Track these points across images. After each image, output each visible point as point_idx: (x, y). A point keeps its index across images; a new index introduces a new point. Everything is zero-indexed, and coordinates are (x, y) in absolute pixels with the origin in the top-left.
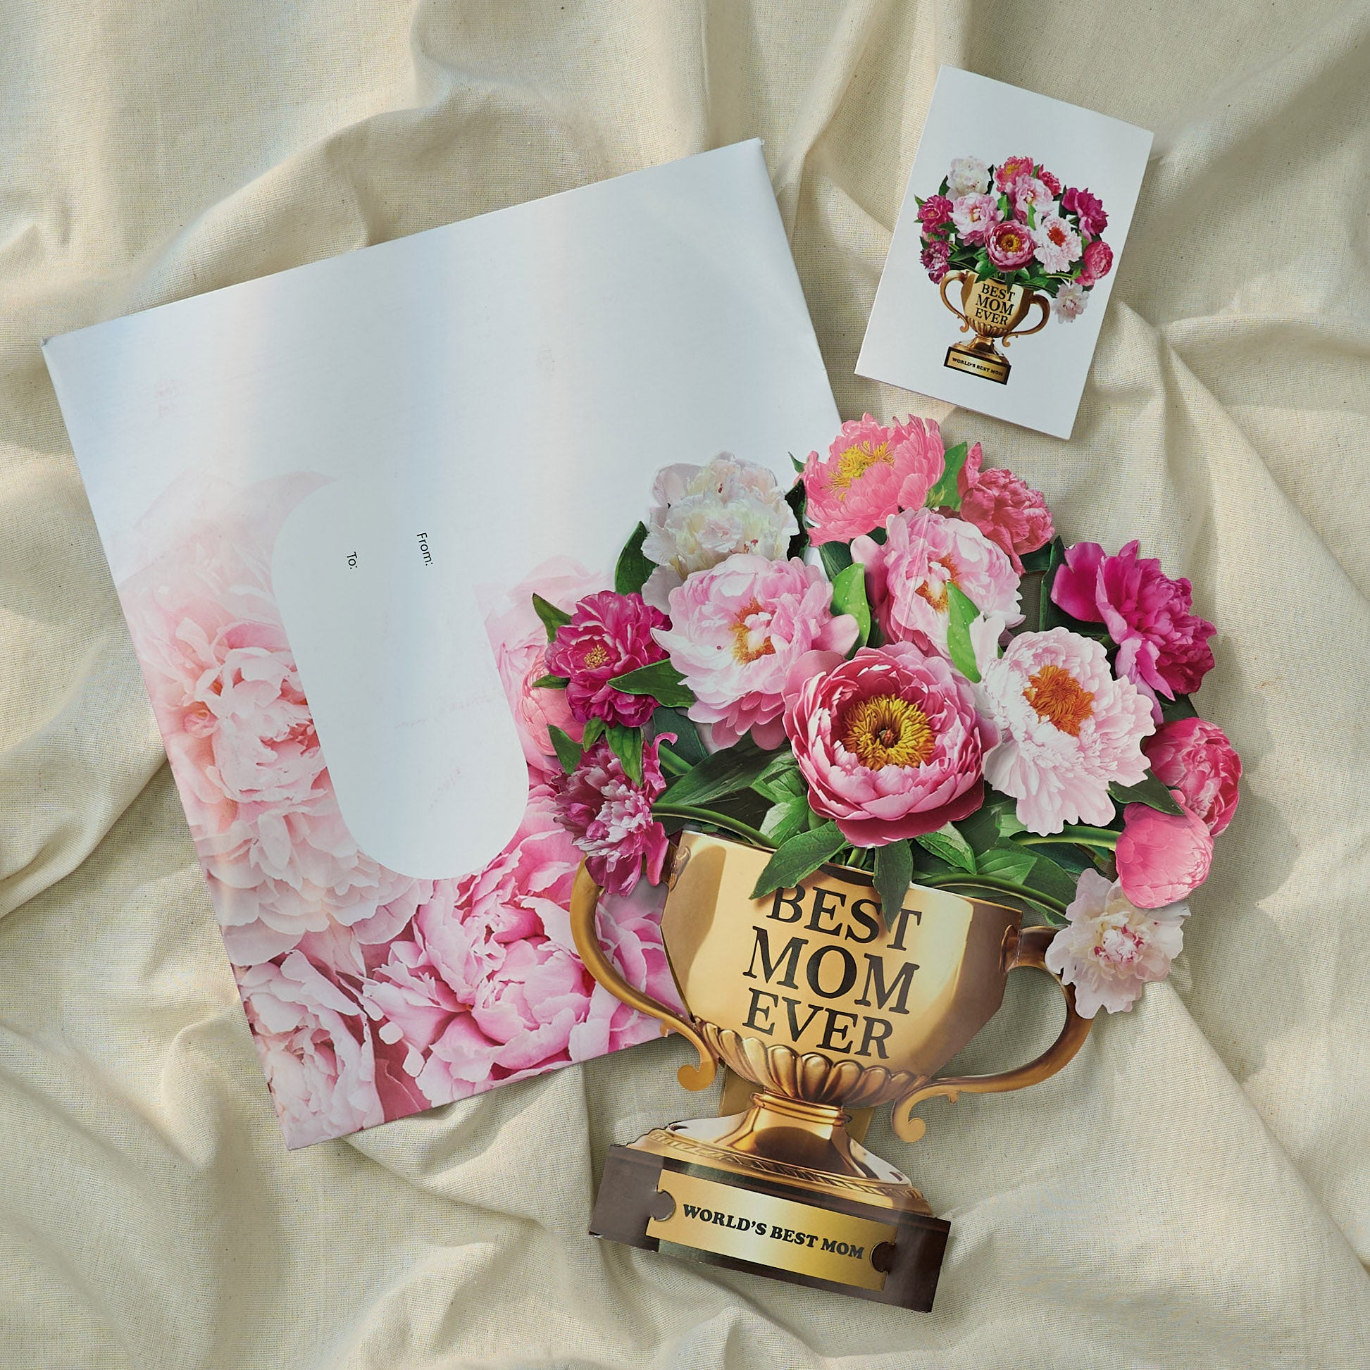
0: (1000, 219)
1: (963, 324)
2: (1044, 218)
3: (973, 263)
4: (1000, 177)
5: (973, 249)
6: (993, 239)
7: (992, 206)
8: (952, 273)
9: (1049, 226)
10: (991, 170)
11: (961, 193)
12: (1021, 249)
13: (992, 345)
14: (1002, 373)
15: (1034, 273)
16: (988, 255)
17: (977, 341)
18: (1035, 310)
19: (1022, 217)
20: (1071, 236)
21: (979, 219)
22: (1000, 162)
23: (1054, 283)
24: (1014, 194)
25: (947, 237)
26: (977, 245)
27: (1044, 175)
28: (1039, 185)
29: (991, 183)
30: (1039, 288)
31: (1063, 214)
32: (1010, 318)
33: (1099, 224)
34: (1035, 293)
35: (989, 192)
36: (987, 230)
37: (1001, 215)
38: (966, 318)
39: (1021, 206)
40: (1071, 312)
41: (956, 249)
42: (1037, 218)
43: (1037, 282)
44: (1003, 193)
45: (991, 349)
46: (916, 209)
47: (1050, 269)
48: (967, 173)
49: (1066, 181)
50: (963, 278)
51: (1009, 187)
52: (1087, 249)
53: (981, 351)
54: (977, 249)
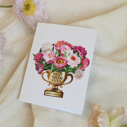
0: (57, 56)
1: (48, 83)
2: (69, 54)
3: (50, 68)
4: (56, 46)
5: (50, 64)
6: (55, 61)
7: (54, 53)
8: (45, 71)
9: (70, 56)
10: (53, 45)
11: (45, 51)
12: (63, 63)
13: (58, 88)
14: (61, 95)
15: (68, 68)
16: (54, 65)
17: (53, 87)
18: (69, 78)
19: (63, 55)
20: (77, 58)
21: (51, 57)
22: (55, 43)
23: (74, 70)
24: (60, 50)
25: (42, 63)
26: (51, 63)
27: (68, 44)
28: (67, 47)
29: (53, 48)
30: (70, 72)
31: (74, 52)
32: (62, 81)
33: (85, 53)
34: (69, 73)
35: (53, 50)
36: (53, 59)
37: (57, 55)
38: (49, 82)
39: (62, 52)
40: (80, 77)
41: (45, 65)
42: (67, 55)
43: (69, 70)
44: (57, 50)
45: (57, 89)
46: (33, 57)
47: (72, 67)
48: (47, 46)
49: (74, 44)
50: (48, 72)
51: (58, 48)
52: (82, 60)
53: (54, 90)
54: (51, 64)
